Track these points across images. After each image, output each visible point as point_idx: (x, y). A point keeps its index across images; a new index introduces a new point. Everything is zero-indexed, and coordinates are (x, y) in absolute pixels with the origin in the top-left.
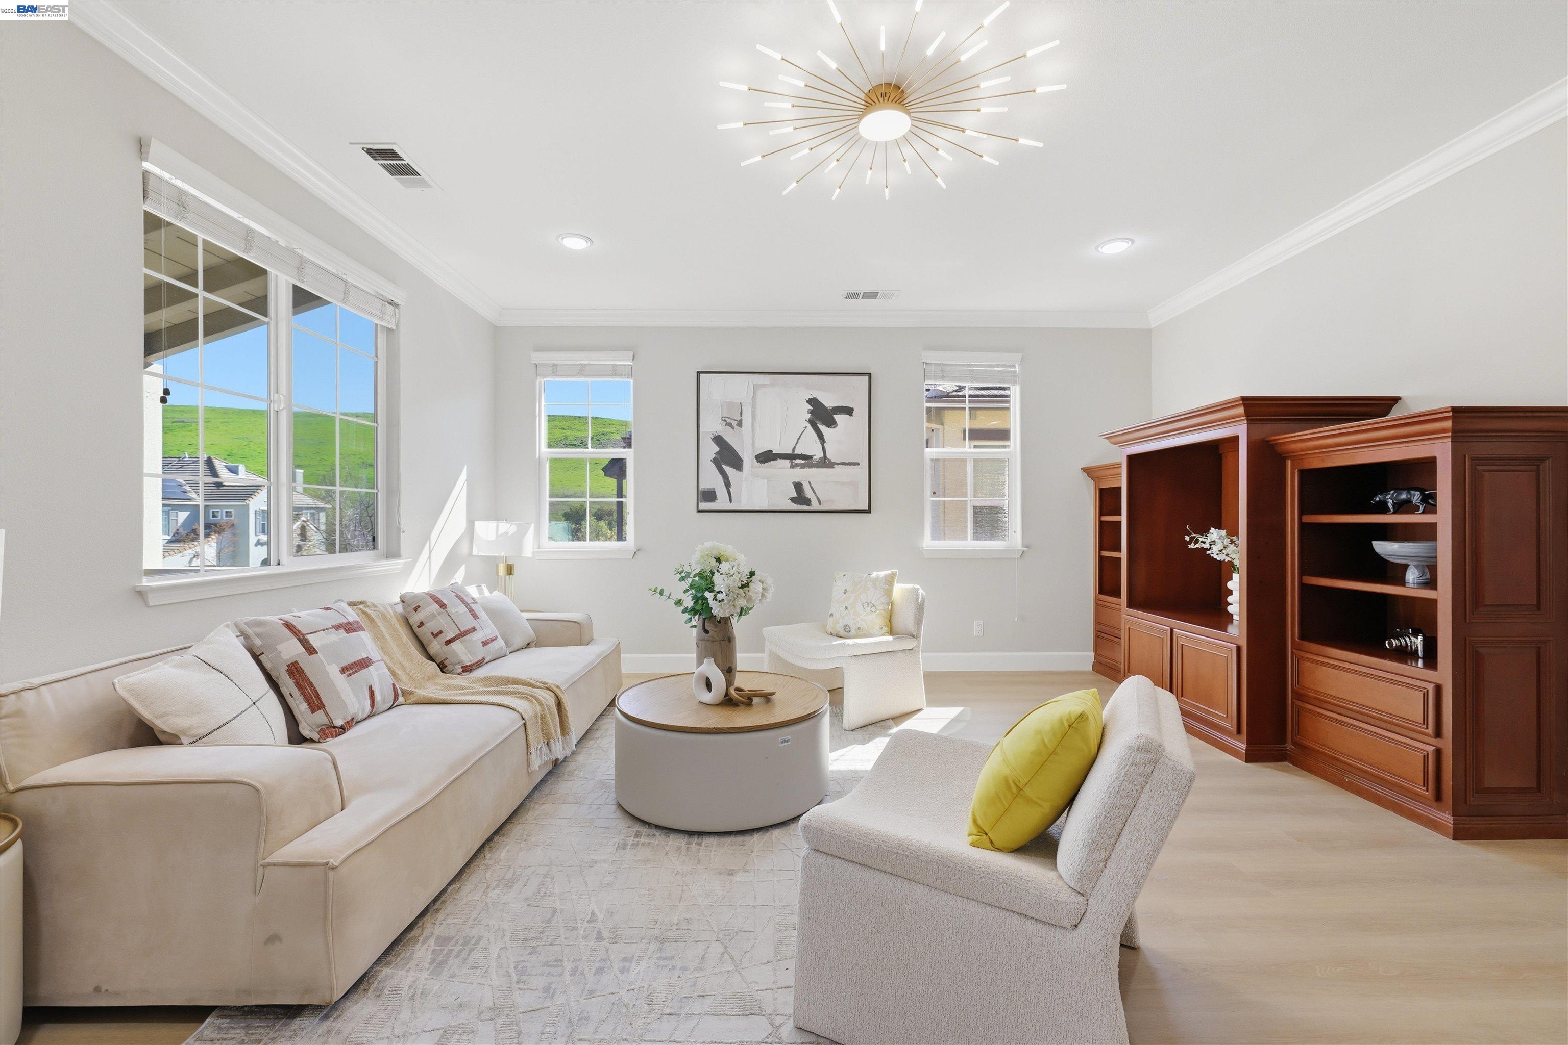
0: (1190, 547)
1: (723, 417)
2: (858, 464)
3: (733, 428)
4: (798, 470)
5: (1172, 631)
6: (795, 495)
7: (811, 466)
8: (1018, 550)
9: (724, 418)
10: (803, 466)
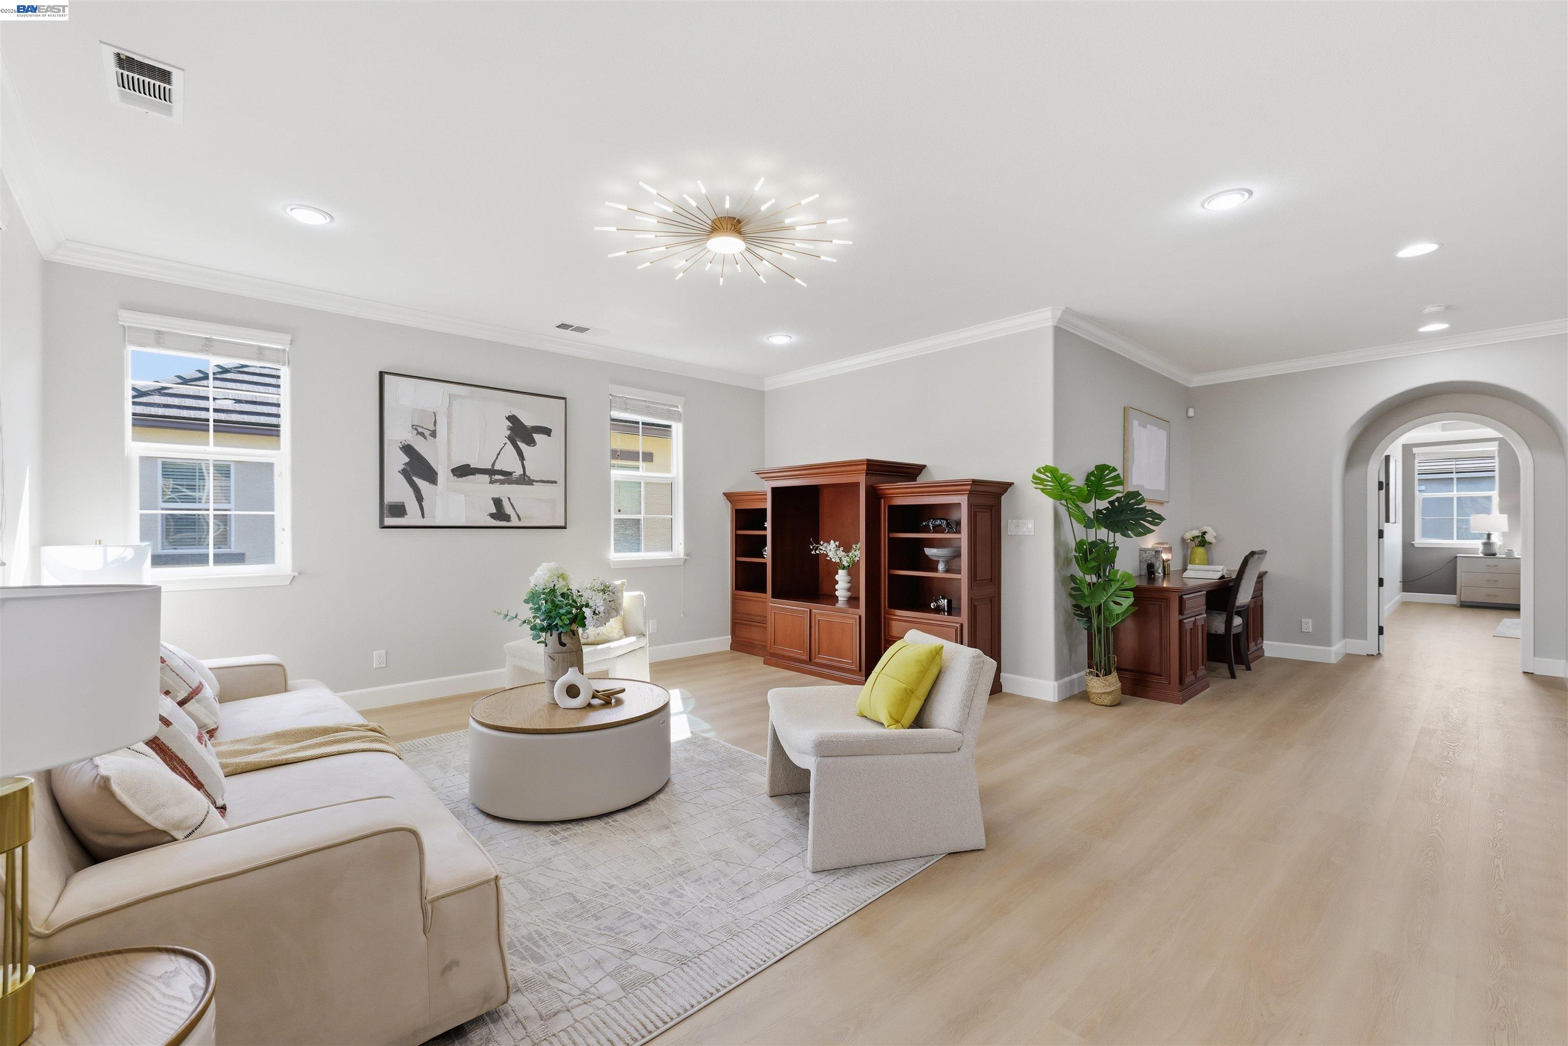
0: (812, 553)
1: (413, 425)
2: (556, 482)
3: (425, 438)
4: (497, 485)
5: (810, 610)
6: (494, 511)
7: (510, 482)
8: (681, 558)
9: (414, 427)
10: (502, 482)
